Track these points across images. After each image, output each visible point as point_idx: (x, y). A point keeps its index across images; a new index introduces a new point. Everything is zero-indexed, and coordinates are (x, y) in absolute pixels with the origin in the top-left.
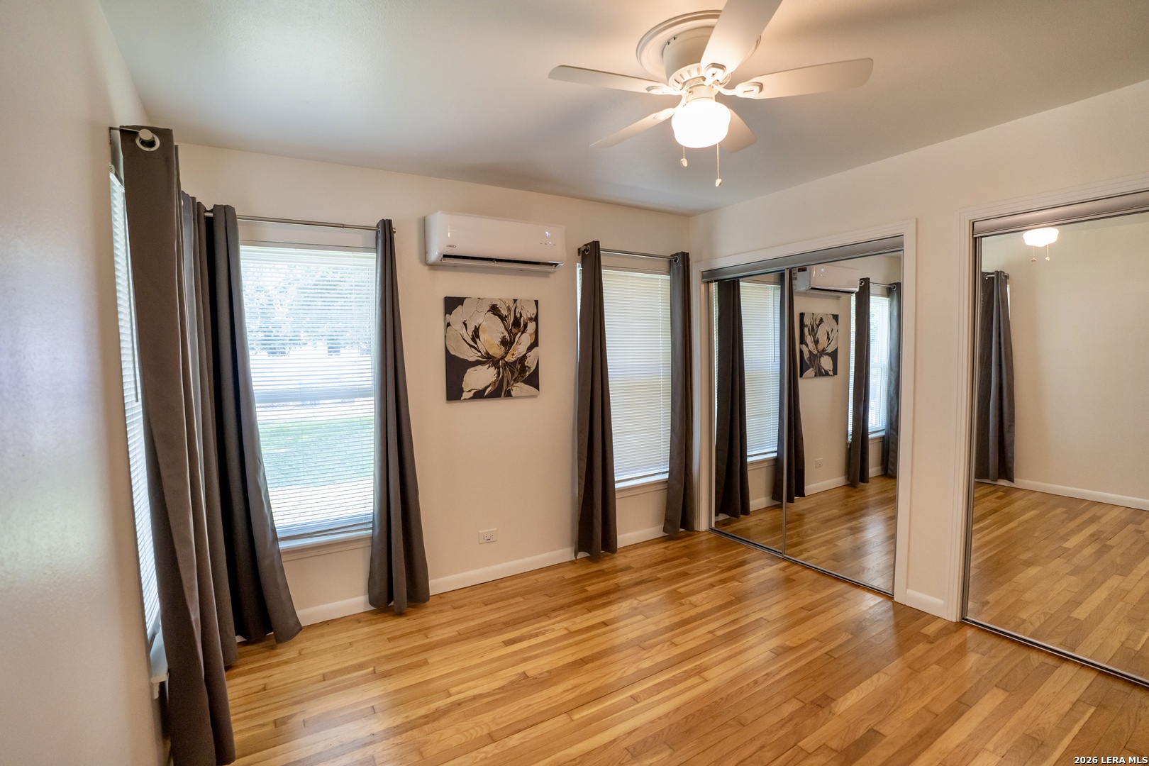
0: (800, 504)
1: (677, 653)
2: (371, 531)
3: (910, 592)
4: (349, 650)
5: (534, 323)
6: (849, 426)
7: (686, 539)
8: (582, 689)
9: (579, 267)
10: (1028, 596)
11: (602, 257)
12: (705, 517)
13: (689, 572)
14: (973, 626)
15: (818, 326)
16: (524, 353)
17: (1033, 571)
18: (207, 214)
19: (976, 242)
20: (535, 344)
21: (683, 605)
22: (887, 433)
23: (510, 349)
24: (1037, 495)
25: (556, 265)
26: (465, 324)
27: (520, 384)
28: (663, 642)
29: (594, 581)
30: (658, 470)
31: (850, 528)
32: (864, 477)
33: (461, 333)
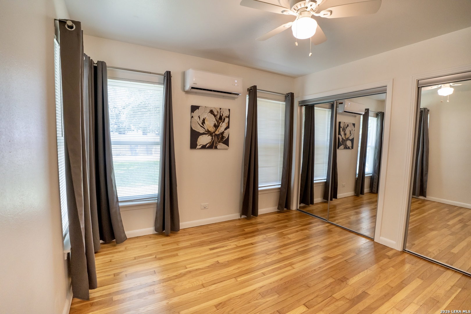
0: (335, 202)
1: (282, 257)
2: (157, 201)
3: (381, 238)
4: (146, 248)
5: (228, 118)
6: (357, 171)
7: (287, 213)
8: (242, 269)
9: (248, 96)
10: (432, 242)
11: (257, 93)
12: (295, 204)
13: (288, 226)
14: (408, 253)
15: (346, 128)
16: (223, 131)
17: (434, 233)
18: (94, 65)
19: (419, 89)
20: (228, 127)
21: (285, 238)
22: (373, 175)
23: (217, 128)
24: (436, 203)
25: (238, 94)
26: (199, 117)
27: (221, 144)
28: (276, 252)
29: (247, 227)
30: (276, 184)
31: (356, 212)
32: (362, 192)
33: (197, 121)
